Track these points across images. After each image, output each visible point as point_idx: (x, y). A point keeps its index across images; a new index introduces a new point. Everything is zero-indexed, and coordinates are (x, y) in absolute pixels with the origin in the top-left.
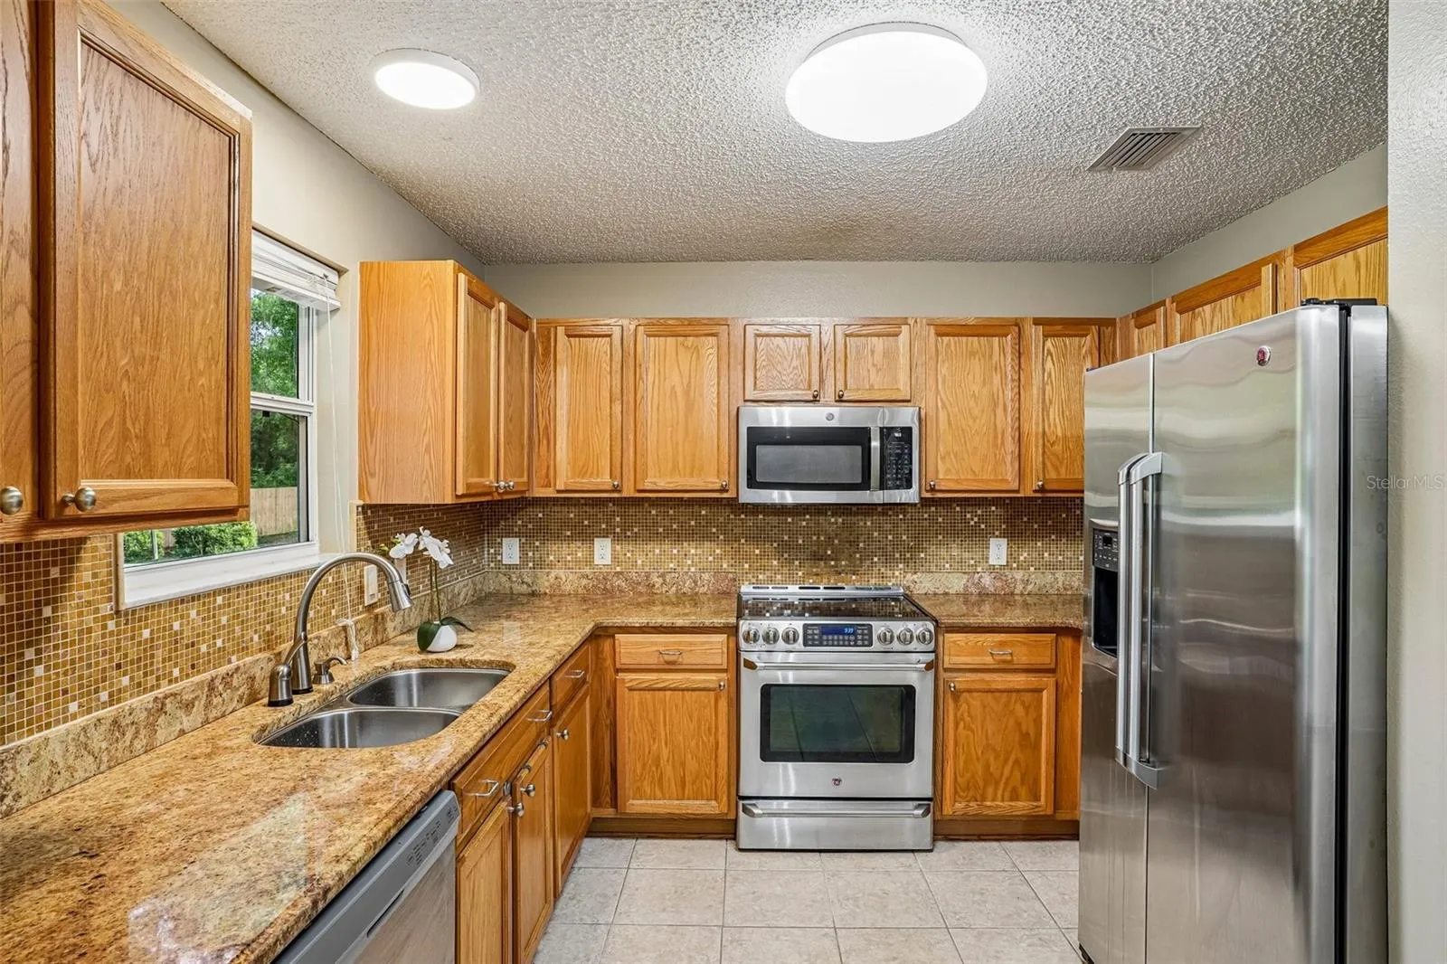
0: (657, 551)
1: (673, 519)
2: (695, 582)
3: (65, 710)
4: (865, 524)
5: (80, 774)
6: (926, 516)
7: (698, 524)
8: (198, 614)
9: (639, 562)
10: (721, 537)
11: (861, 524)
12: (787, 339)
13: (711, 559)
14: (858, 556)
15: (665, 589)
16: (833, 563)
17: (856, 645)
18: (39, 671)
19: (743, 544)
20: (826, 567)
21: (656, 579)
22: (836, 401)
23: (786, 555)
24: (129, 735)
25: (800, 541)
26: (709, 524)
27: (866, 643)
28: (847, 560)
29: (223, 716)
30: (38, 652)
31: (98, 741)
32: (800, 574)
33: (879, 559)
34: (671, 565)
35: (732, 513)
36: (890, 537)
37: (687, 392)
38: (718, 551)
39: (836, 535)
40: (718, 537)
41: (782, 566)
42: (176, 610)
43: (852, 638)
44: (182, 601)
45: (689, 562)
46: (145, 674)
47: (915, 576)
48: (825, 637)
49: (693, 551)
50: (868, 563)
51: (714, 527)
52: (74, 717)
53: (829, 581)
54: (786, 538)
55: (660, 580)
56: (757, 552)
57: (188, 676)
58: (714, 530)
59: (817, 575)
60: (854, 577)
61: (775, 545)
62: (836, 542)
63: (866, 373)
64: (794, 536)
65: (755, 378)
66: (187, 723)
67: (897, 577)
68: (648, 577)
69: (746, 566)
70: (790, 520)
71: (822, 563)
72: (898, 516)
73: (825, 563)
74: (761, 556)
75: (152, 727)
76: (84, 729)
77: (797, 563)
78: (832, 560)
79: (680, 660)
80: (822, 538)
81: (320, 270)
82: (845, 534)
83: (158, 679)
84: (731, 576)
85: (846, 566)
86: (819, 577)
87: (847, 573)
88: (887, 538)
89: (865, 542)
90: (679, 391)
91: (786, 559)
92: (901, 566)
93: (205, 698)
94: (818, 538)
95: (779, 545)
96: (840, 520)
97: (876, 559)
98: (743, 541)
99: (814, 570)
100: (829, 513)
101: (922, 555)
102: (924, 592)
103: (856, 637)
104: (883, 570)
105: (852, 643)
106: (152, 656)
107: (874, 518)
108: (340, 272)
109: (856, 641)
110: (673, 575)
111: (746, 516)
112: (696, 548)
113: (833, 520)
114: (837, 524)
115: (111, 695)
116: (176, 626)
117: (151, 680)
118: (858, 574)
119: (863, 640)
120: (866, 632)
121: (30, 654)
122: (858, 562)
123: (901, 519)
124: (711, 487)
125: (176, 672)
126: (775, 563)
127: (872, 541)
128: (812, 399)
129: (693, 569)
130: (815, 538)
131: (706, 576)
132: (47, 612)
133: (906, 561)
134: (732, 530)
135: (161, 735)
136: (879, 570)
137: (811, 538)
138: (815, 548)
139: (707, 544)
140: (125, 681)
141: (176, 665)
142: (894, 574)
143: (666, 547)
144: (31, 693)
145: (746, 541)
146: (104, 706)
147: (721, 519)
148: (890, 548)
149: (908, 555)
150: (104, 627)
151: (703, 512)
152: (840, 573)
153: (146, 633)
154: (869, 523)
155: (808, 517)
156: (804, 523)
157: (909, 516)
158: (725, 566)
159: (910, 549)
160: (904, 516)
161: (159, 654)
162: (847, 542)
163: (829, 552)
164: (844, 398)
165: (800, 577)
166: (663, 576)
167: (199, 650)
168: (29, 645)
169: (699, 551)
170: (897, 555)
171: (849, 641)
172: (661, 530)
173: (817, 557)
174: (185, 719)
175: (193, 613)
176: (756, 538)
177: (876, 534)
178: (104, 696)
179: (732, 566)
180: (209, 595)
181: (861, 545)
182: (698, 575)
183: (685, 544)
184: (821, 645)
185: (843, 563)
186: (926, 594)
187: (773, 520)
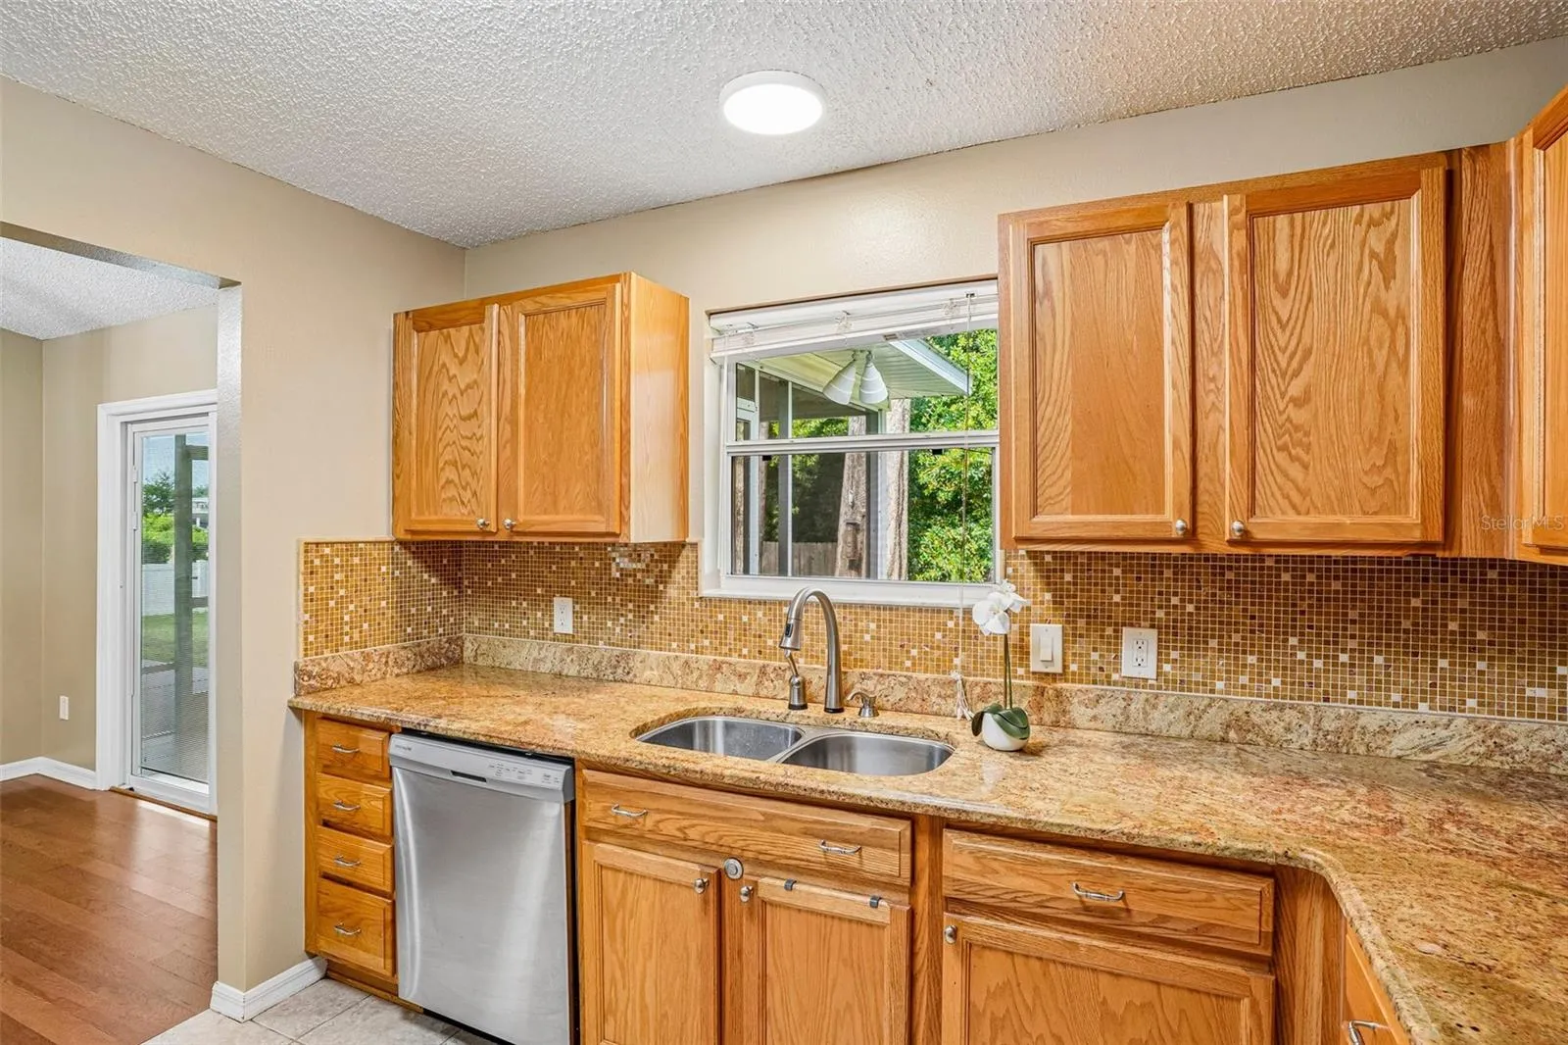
3: (670, 645)
5: (665, 683)
8: (765, 615)
18: (656, 618)
24: (696, 674)
29: (774, 698)
30: (656, 607)
31: (676, 667)
42: (745, 608)
44: (750, 603)
46: (721, 644)
52: (674, 651)
57: (755, 657)
66: (740, 688)
75: (712, 679)
76: (668, 657)
83: (730, 650)
93: (756, 677)
106: (726, 633)
115: (697, 647)
116: (745, 619)
117: (725, 650)
121: (652, 607)
125: (745, 651)
132: (661, 587)
135: (718, 686)
140: (707, 643)
141: (745, 646)
144: (653, 628)
146: (692, 652)
150: (693, 605)
153: (721, 617)
161: (731, 634)
167: (765, 642)
168: (652, 602)
174: (738, 685)
175: (760, 614)
178: (693, 646)
180: (775, 604)
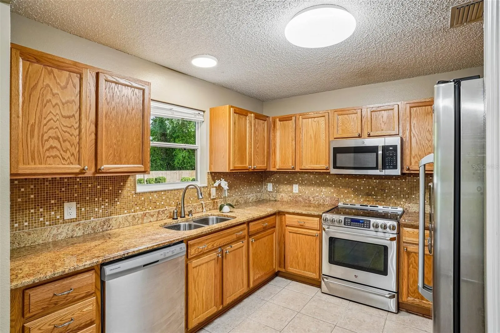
0: (312, 189)
1: (317, 179)
2: (324, 200)
3: (124, 212)
4: (388, 183)
5: (125, 225)
6: (415, 180)
7: (326, 181)
8: (157, 195)
9: (307, 193)
10: (333, 186)
11: (386, 183)
12: (349, 115)
13: (330, 193)
14: (385, 195)
15: (314, 202)
16: (374, 197)
17: (364, 227)
18: (118, 203)
19: (341, 188)
20: (371, 198)
21: (311, 198)
22: (368, 136)
23: (356, 193)
24: (137, 220)
25: (362, 188)
26: (329, 181)
27: (368, 227)
28: (380, 196)
29: (162, 220)
30: (118, 199)
31: (130, 219)
32: (362, 200)
33: (394, 197)
34: (317, 194)
35: (337, 177)
36: (399, 189)
37: (315, 136)
38: (332, 190)
39: (376, 186)
40: (332, 186)
41: (355, 197)
42: (151, 194)
43: (362, 224)
44: (152, 192)
45: (323, 194)
46: (143, 207)
47: (409, 205)
48: (352, 223)
49: (324, 190)
50: (389, 198)
51: (331, 182)
52: (126, 214)
53: (373, 204)
54: (356, 187)
55: (313, 199)
56: (346, 191)
57: (154, 209)
58: (331, 183)
59: (369, 201)
60: (383, 203)
61: (352, 189)
62: (376, 189)
63: (379, 125)
64: (359, 186)
65: (338, 130)
66: (152, 220)
67: (402, 204)
68: (309, 198)
69: (342, 196)
70: (358, 180)
71: (370, 197)
72: (402, 180)
73: (371, 197)
74: (347, 193)
75: (143, 219)
76: (127, 216)
77: (361, 196)
78: (374, 196)
79: (304, 225)
80: (370, 188)
81: (197, 112)
82: (380, 186)
83: (146, 209)
84: (336, 199)
85: (380, 198)
86: (369, 202)
87: (380, 201)
88: (397, 189)
89: (388, 190)
90: (312, 136)
91: (356, 194)
92: (404, 200)
93: (157, 215)
94: (369, 187)
95: (354, 189)
96: (378, 181)
97: (392, 197)
98: (341, 187)
99: (367, 199)
100: (373, 178)
101: (413, 196)
102: (414, 211)
103: (364, 224)
104: (396, 201)
105: (362, 226)
106: (144, 204)
107: (392, 181)
108: (204, 112)
109: (364, 225)
110: (317, 197)
111: (342, 178)
112: (325, 189)
113: (375, 181)
114: (376, 182)
115: (134, 210)
116: (151, 198)
117: (144, 209)
118: (385, 202)
119: (367, 226)
120: (368, 223)
121: (116, 199)
122: (385, 197)
123: (404, 182)
124: (323, 168)
125: (151, 208)
126: (352, 196)
127: (391, 190)
128: (358, 136)
129: (324, 196)
130: (367, 187)
131: (327, 199)
132: (120, 191)
133: (406, 199)
134: (337, 183)
135: (145, 221)
136: (394, 201)
137: (366, 187)
138: (367, 191)
139: (329, 188)
140: (138, 208)
141: (150, 206)
142: (400, 203)
143: (315, 188)
144: (117, 207)
145: (342, 187)
146: (133, 212)
147: (333, 179)
148: (399, 193)
149: (407, 196)
150: (133, 196)
151: (327, 177)
152: (378, 201)
153: (143, 199)
154: (389, 183)
155: (365, 179)
156: (363, 182)
157: (407, 180)
158: (335, 196)
159: (408, 194)
160: (405, 180)
161: (146, 204)
162: (381, 189)
163: (373, 193)
164: (371, 135)
165: (362, 201)
166: (313, 198)
167: (157, 204)
168: (116, 198)
169: (326, 190)
170: (402, 196)
171: (361, 225)
172: (313, 182)
173: (368, 195)
174: (151, 219)
175: (155, 195)
176: (347, 186)
177: (393, 187)
178: (133, 210)
179: (337, 196)
180: (160, 192)
181: (386, 191)
182: (325, 198)
183: (321, 187)
184: (350, 225)
185: (379, 197)
186: (414, 212)
187: (352, 180)
